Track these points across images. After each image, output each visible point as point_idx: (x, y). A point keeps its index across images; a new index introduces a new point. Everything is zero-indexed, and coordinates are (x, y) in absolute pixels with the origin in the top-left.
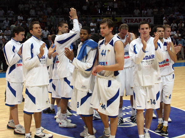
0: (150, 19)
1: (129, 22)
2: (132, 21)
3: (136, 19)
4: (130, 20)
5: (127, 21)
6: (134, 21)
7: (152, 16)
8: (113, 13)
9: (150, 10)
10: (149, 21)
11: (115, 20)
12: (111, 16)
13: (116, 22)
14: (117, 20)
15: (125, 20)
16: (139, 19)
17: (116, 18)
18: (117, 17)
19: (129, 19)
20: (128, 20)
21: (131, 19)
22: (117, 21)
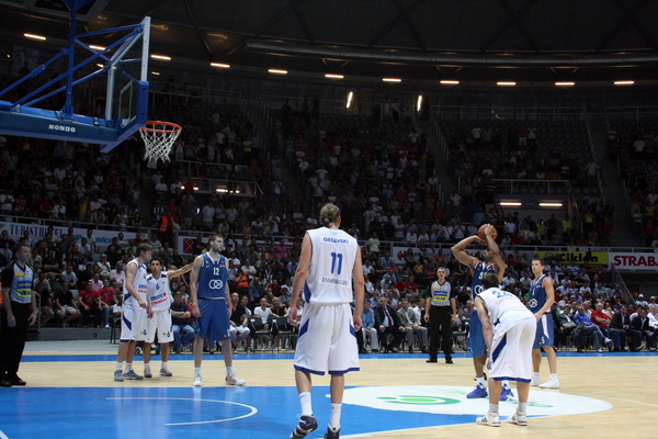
1: (625, 264)
2: (633, 262)
3: (642, 258)
4: (627, 260)
5: (620, 262)
6: (636, 262)
13: (594, 263)
14: (596, 258)
15: (615, 259)
16: (649, 258)
18: (596, 250)
19: (624, 258)
20: (622, 260)
21: (630, 257)
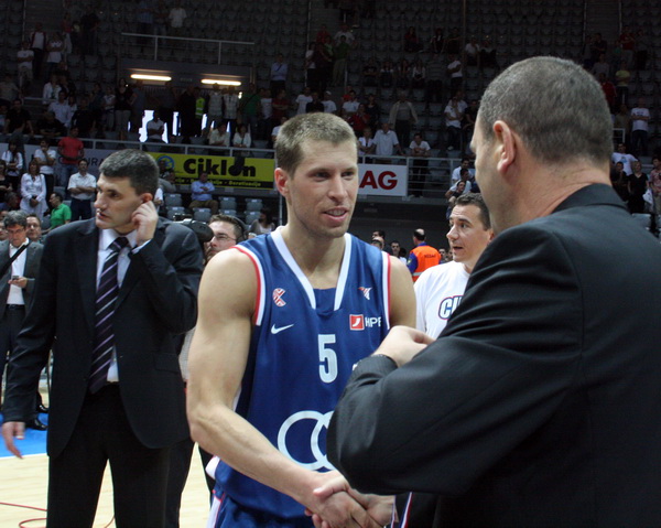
0: (393, 175)
7: (402, 162)
8: (237, 138)
9: (385, 133)
10: (389, 181)
11: (246, 169)
12: (232, 149)
13: (249, 178)
17: (249, 162)
18: (252, 155)
22: (253, 174)
